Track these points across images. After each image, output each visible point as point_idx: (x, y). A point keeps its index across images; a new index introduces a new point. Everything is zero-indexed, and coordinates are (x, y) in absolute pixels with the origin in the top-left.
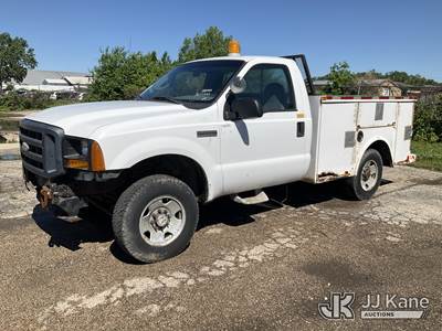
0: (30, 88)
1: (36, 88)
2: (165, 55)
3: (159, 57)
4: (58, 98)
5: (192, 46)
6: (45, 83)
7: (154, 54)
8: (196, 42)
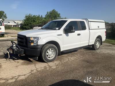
0: (5, 24)
1: (7, 24)
6: (9, 23)
7: (39, 15)
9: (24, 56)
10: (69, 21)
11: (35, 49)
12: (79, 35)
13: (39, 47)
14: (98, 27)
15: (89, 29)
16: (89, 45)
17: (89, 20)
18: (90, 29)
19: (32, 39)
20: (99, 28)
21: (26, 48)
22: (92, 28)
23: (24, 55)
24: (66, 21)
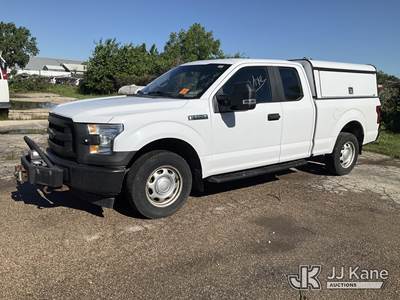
0: (32, 73)
1: (37, 73)
2: (153, 47)
3: (148, 49)
4: (57, 83)
5: (177, 39)
6: (45, 69)
7: (144, 45)
8: (180, 37)
9: (66, 191)
10: (237, 65)
11: (102, 166)
12: (273, 117)
13: (119, 159)
14: (351, 90)
15: (315, 97)
16: (312, 158)
17: (316, 64)
18: (319, 96)
19: (93, 131)
20: (354, 95)
21: (72, 165)
22: (324, 95)
23: (65, 188)
24: (227, 67)
